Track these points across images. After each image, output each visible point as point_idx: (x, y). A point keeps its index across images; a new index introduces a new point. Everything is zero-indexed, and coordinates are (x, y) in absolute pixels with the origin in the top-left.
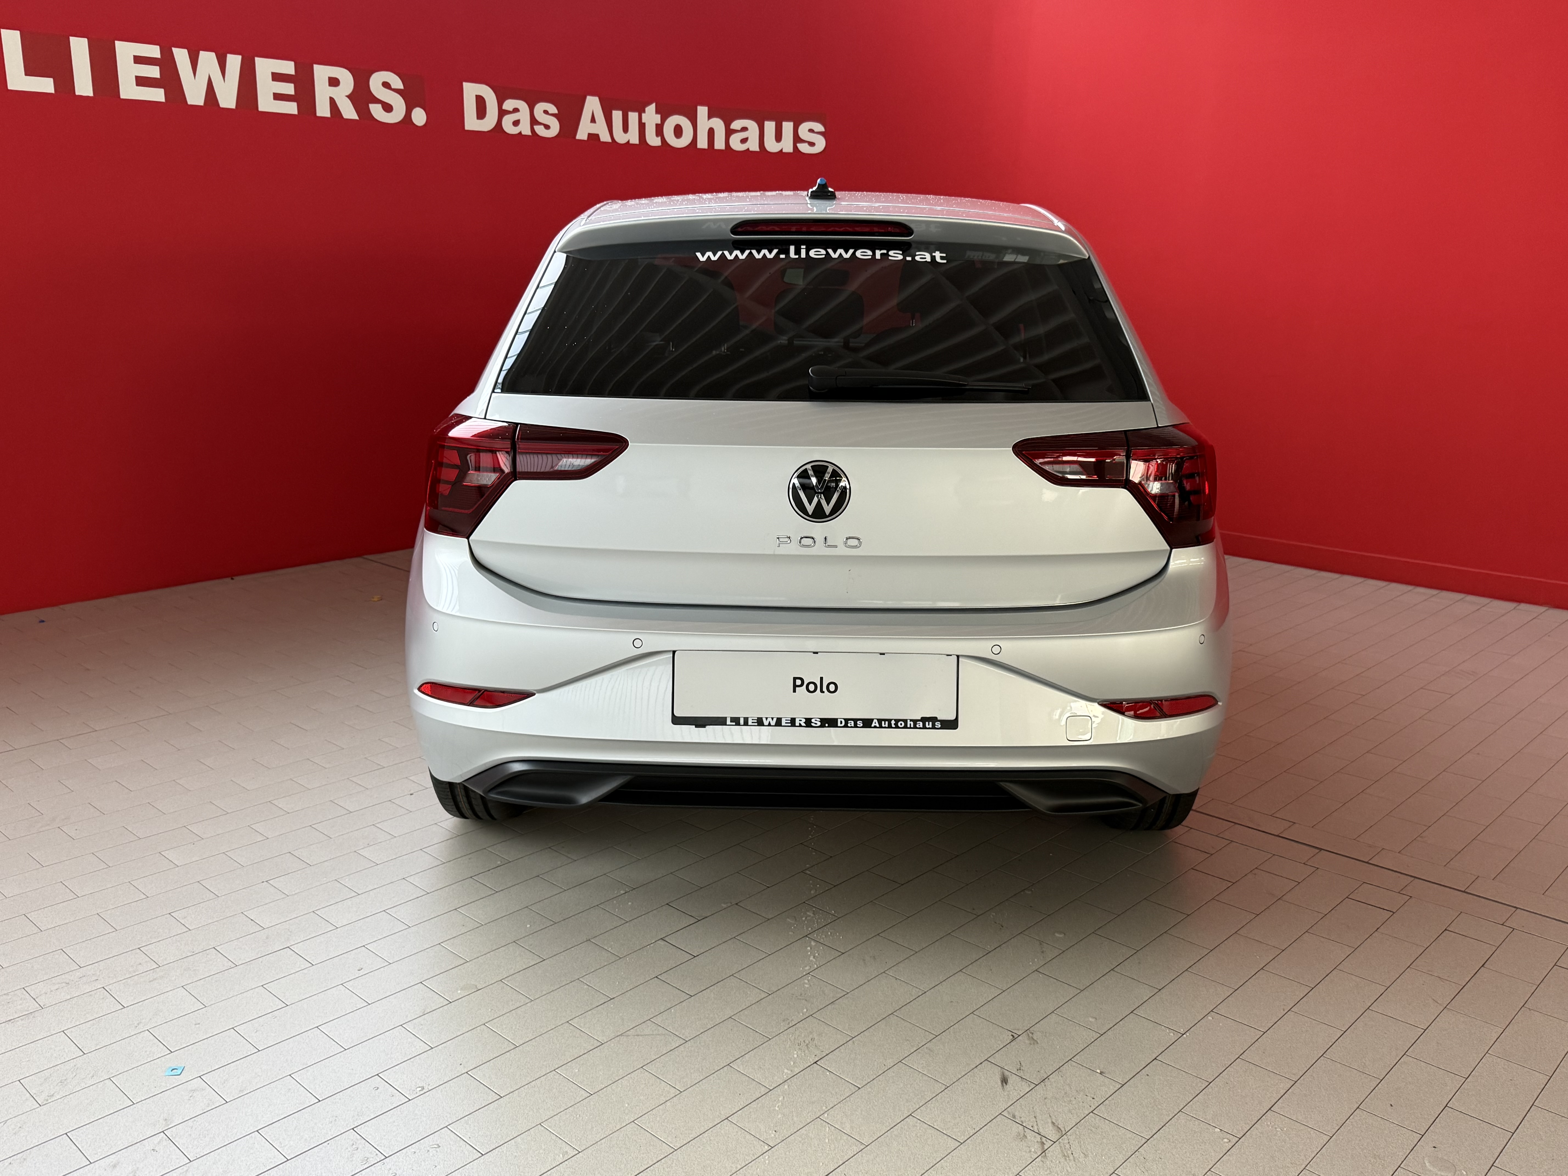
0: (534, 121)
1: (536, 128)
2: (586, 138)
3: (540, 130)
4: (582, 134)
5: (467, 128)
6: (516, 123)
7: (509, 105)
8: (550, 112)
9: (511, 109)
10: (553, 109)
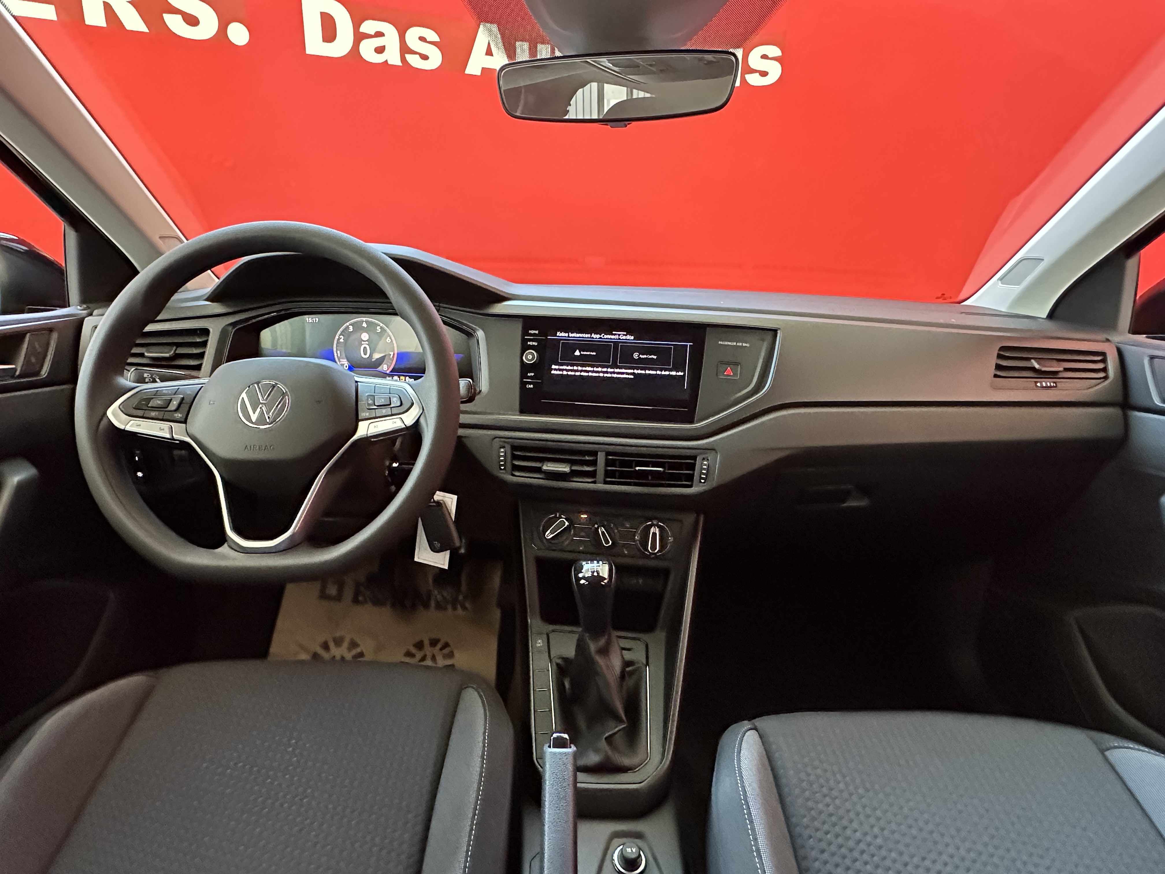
0: (405, 49)
1: (409, 57)
2: (478, 73)
3: (414, 61)
4: (474, 68)
5: (309, 51)
6: (380, 50)
7: (369, 26)
8: (428, 40)
9: (373, 34)
10: (432, 35)
